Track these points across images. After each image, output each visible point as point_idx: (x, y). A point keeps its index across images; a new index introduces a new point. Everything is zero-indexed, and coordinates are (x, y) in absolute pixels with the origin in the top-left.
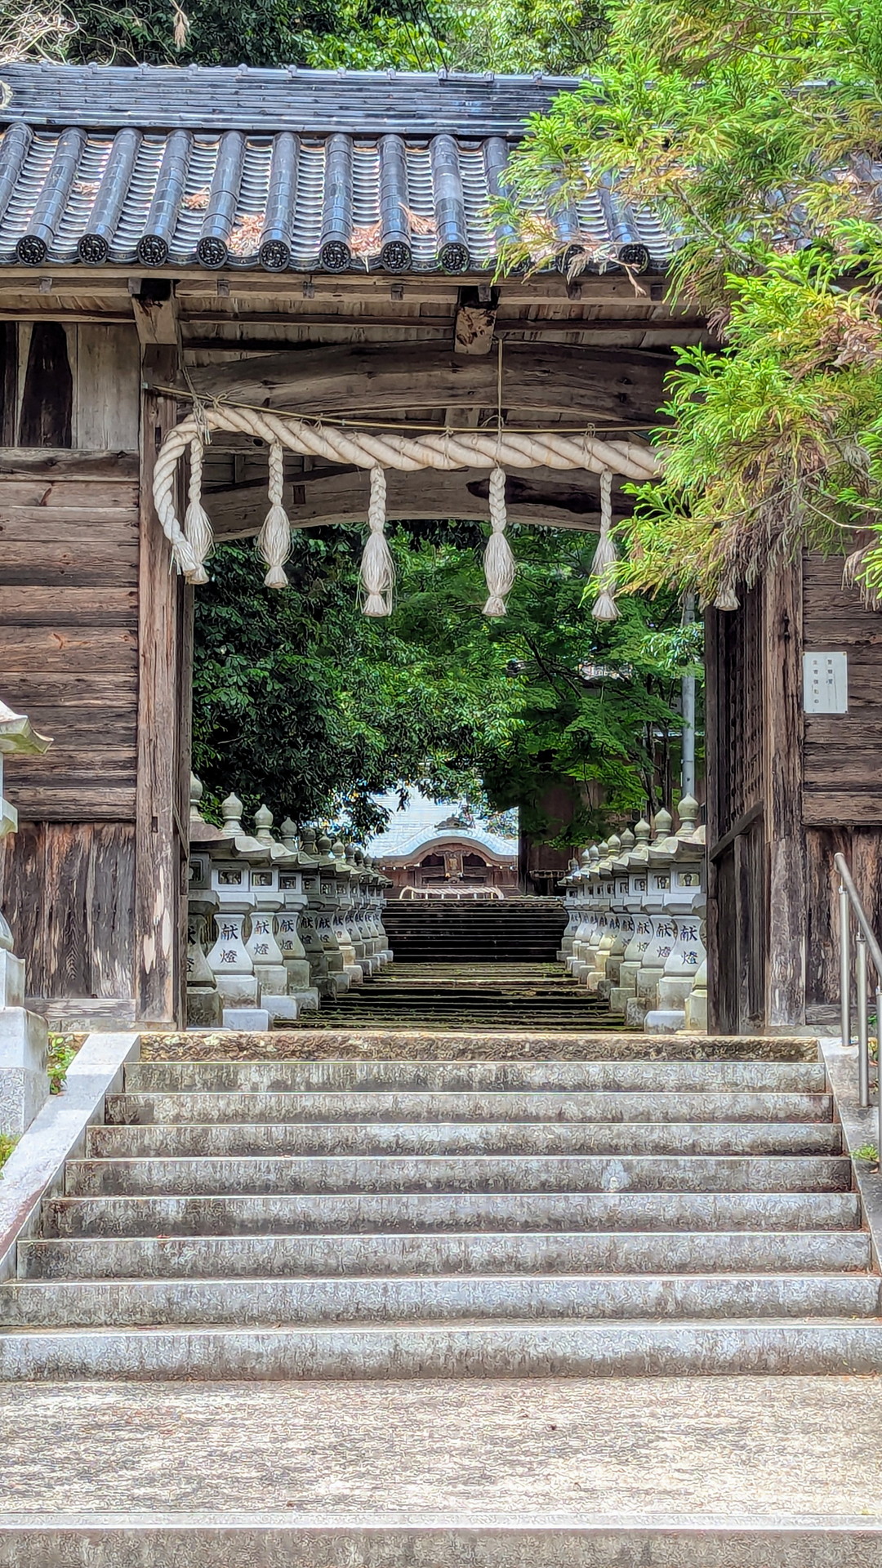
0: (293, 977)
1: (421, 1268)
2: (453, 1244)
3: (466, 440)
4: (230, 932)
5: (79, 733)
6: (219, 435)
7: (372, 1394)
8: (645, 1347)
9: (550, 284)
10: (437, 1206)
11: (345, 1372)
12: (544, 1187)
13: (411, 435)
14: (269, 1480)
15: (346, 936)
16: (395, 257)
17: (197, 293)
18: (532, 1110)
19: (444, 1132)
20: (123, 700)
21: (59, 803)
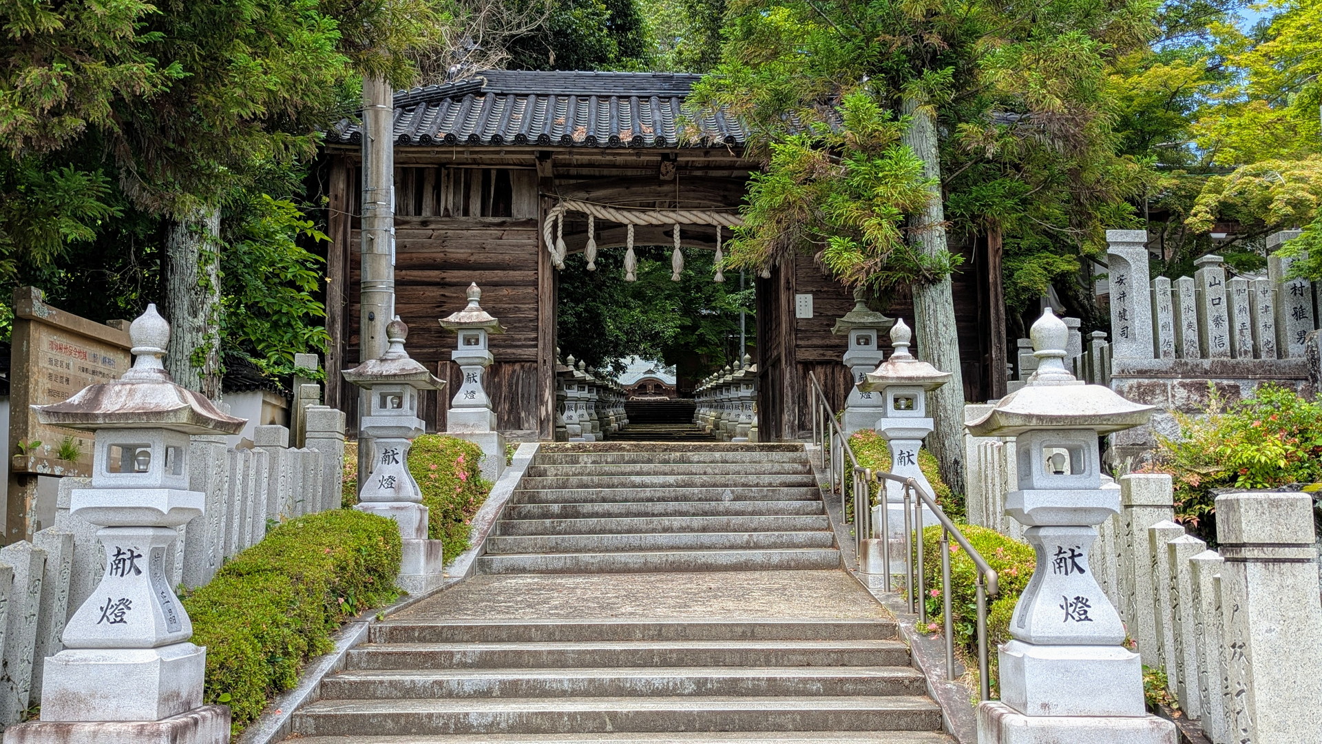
0: (594, 427)
1: (654, 531)
2: (666, 521)
3: (664, 213)
4: (570, 408)
5: (515, 327)
6: (569, 213)
7: (638, 577)
8: (743, 559)
9: (697, 152)
10: (659, 507)
11: (626, 570)
12: (700, 500)
13: (644, 212)
14: (602, 607)
15: (612, 413)
16: (638, 141)
17: (560, 157)
18: (694, 471)
19: (660, 479)
20: (532, 315)
21: (508, 354)
